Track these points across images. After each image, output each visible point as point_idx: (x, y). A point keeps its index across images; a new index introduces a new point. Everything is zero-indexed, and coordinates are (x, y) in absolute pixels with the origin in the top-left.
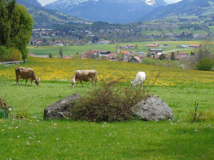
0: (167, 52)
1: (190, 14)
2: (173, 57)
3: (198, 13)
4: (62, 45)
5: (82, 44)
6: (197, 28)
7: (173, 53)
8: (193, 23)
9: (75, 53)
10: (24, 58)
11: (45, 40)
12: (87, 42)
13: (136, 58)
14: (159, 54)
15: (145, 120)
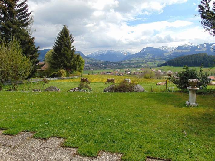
0: (132, 72)
1: (140, 58)
2: (134, 74)
3: (143, 57)
4: (93, 70)
5: (100, 70)
6: (143, 63)
7: (134, 72)
8: (141, 61)
9: (98, 73)
10: (81, 75)
11: (86, 68)
12: (102, 69)
13: (120, 74)
14: (129, 73)
15: (136, 92)
